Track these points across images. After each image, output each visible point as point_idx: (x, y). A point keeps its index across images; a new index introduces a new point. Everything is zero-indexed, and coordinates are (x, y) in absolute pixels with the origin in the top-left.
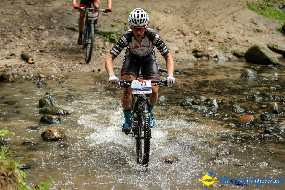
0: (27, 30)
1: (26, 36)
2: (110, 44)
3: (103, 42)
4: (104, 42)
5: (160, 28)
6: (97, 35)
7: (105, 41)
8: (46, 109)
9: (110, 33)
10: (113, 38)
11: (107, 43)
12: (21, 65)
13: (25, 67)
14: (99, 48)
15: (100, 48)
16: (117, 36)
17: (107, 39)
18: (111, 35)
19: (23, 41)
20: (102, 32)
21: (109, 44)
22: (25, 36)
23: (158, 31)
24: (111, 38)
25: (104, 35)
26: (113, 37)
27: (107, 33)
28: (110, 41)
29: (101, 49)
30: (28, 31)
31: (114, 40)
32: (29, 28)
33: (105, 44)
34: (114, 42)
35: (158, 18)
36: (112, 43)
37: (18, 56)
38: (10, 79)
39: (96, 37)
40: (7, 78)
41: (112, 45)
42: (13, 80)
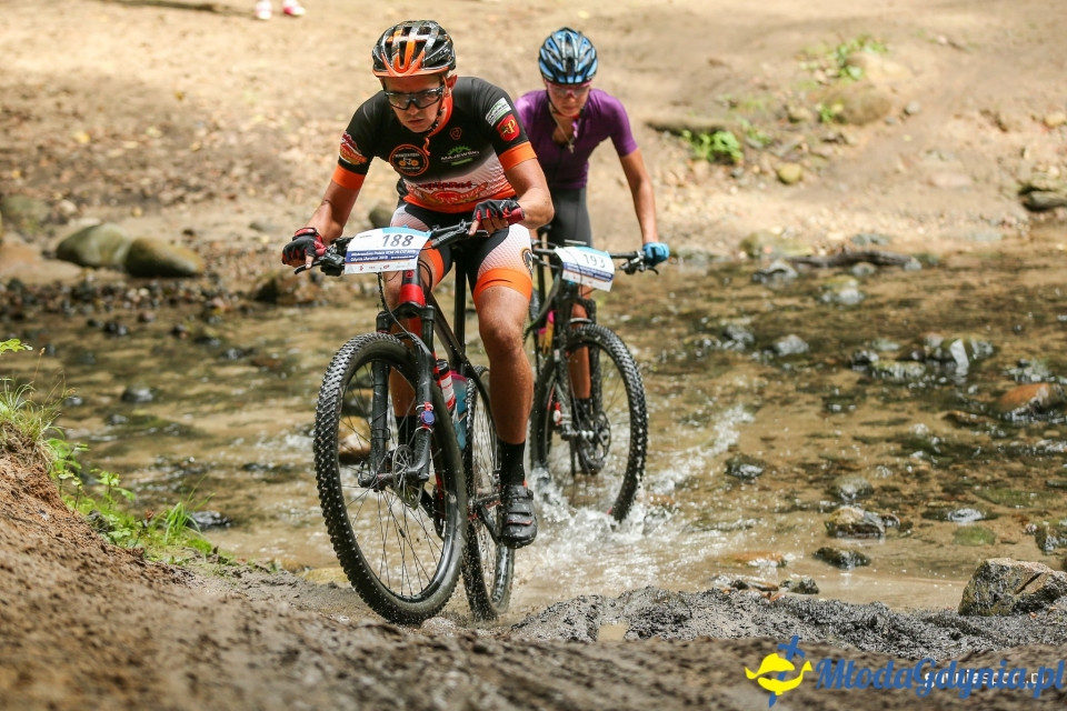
2: (710, 170)
3: (685, 163)
4: (690, 161)
5: (913, 107)
6: (669, 140)
7: (695, 159)
9: (713, 131)
10: (720, 147)
11: (701, 168)
14: (665, 188)
15: (669, 185)
16: (737, 138)
17: (702, 150)
18: (718, 137)
20: (687, 128)
21: (708, 171)
23: (905, 117)
24: (715, 147)
25: (696, 138)
26: (724, 143)
27: (701, 130)
28: (712, 158)
29: (674, 189)
31: (728, 154)
33: (691, 170)
34: (727, 161)
35: (917, 67)
36: (719, 165)
37: (359, 221)
38: (298, 293)
39: (664, 147)
40: (289, 289)
41: (720, 172)
42: (309, 295)
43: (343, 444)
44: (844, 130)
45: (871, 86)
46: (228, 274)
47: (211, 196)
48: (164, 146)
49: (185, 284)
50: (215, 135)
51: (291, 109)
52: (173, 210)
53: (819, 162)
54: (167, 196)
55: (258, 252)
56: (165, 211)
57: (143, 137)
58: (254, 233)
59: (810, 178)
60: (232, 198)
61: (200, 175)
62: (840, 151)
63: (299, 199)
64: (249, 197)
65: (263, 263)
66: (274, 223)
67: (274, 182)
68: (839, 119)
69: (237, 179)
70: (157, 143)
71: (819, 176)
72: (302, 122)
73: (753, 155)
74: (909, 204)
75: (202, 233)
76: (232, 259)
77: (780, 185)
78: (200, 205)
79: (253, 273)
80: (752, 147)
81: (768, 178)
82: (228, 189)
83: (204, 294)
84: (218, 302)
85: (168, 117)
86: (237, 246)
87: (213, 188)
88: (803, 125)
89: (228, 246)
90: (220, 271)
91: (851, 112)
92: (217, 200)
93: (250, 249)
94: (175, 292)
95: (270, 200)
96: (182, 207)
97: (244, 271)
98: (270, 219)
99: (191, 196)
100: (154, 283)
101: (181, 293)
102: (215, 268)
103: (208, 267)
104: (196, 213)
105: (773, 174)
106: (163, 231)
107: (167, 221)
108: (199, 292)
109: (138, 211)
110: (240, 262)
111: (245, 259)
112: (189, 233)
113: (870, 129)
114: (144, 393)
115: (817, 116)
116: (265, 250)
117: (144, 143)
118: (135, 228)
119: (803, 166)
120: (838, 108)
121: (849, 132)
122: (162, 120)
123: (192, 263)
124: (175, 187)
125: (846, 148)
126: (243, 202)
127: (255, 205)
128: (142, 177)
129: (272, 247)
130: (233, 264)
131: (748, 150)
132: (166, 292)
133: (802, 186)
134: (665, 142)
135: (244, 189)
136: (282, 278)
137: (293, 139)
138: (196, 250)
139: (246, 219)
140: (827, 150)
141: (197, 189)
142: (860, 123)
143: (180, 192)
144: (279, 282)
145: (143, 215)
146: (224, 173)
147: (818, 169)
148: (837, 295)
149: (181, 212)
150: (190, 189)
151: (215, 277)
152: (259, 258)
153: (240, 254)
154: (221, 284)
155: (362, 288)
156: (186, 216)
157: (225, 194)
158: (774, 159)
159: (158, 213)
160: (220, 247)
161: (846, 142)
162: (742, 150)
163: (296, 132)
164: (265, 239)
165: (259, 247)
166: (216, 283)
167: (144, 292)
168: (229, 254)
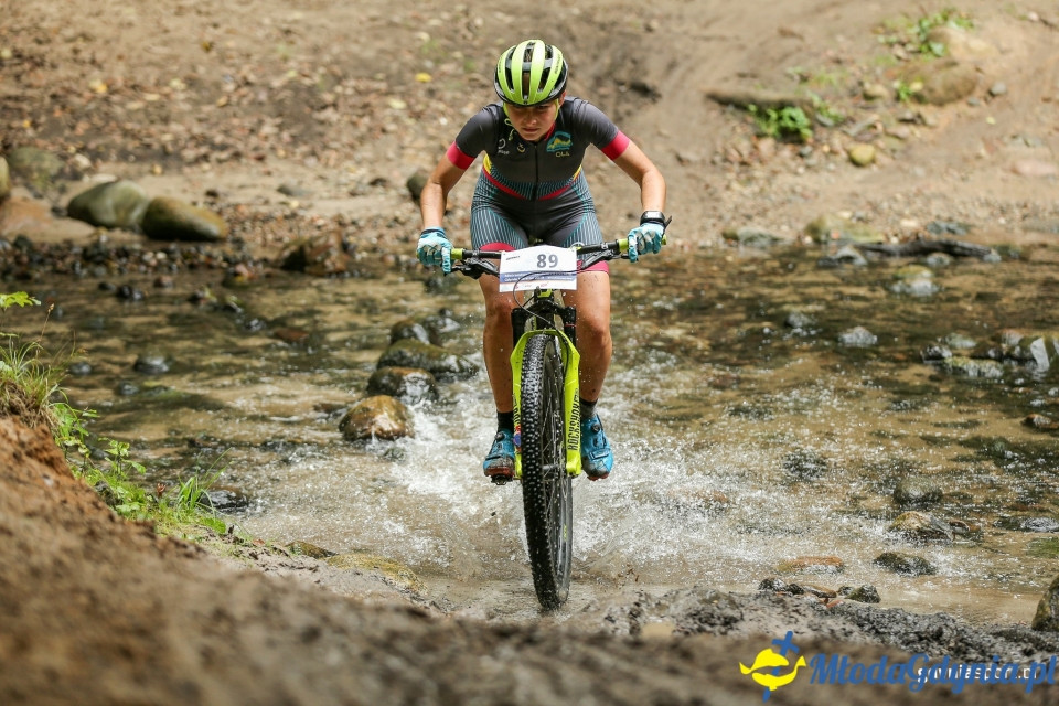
0: (457, 89)
1: (450, 111)
2: (776, 148)
3: (749, 139)
4: (754, 138)
5: (998, 88)
6: (732, 113)
7: (760, 136)
8: (400, 353)
9: (781, 106)
10: (790, 124)
11: (766, 145)
12: (396, 220)
13: (410, 227)
14: (727, 165)
15: (731, 163)
16: (807, 115)
17: (768, 126)
18: (787, 112)
19: (431, 131)
20: (753, 102)
21: (773, 150)
22: (443, 113)
23: (989, 98)
24: (783, 123)
25: (762, 113)
26: (792, 119)
27: (769, 104)
28: (778, 135)
29: (736, 167)
30: (459, 95)
31: (797, 132)
32: (464, 81)
33: (755, 147)
34: (795, 138)
35: (1004, 45)
36: (786, 143)
37: (396, 188)
38: (328, 263)
39: (727, 121)
40: (319, 258)
41: (787, 151)
42: (339, 265)
43: (372, 424)
44: (924, 110)
45: (954, 64)
46: (253, 240)
47: (237, 155)
48: (188, 100)
49: (207, 248)
50: (244, 90)
51: (326, 66)
52: (195, 169)
53: (895, 143)
54: (190, 154)
55: (286, 217)
56: (187, 170)
57: (166, 90)
58: (282, 198)
59: (884, 160)
60: (261, 159)
61: (226, 133)
62: (918, 132)
63: (332, 162)
64: (279, 158)
65: (291, 230)
66: (304, 187)
67: (306, 143)
68: (918, 98)
69: (266, 138)
70: (182, 96)
71: (894, 158)
72: (339, 80)
73: (823, 134)
74: (990, 192)
75: (226, 195)
76: (258, 223)
77: (851, 167)
78: (225, 165)
79: (280, 240)
80: (823, 125)
81: (838, 158)
82: (256, 149)
83: (226, 259)
84: (241, 268)
85: (194, 68)
86: (264, 210)
87: (240, 146)
88: (879, 102)
89: (253, 209)
90: (244, 236)
91: (931, 91)
92: (244, 160)
93: (278, 214)
94: (196, 257)
95: (302, 163)
96: (206, 166)
97: (270, 237)
98: (300, 183)
99: (216, 155)
100: (173, 246)
101: (202, 258)
102: (238, 233)
103: (232, 231)
104: (221, 173)
105: (844, 155)
106: (185, 191)
107: (189, 180)
108: (221, 258)
109: (158, 169)
110: (267, 228)
111: (273, 224)
112: (212, 194)
113: (951, 111)
114: (158, 362)
115: (894, 94)
116: (294, 215)
117: (167, 96)
118: (152, 186)
119: (877, 147)
120: (917, 86)
121: (929, 112)
122: (187, 72)
123: (214, 227)
124: (198, 145)
125: (924, 129)
126: (271, 163)
127: (284, 167)
128: (164, 132)
129: (301, 213)
130: (258, 230)
131: (818, 128)
132: (185, 256)
133: (875, 168)
134: (729, 116)
135: (273, 149)
136: (311, 246)
137: (329, 98)
138: (220, 213)
139: (275, 182)
140: (904, 130)
141: (223, 147)
142: (940, 103)
143: (203, 150)
144: (308, 250)
145: (163, 173)
146: (252, 131)
147: (893, 151)
148: (909, 286)
149: (204, 172)
150: (214, 147)
151: (239, 243)
152: (287, 224)
153: (267, 219)
154: (245, 249)
155: (397, 259)
156: (209, 176)
157: (253, 154)
158: (845, 138)
159: (180, 171)
160: (246, 211)
161: (924, 123)
162: (811, 128)
163: (331, 91)
164: (294, 203)
165: (288, 212)
166: (240, 249)
167: (161, 256)
168: (254, 218)
